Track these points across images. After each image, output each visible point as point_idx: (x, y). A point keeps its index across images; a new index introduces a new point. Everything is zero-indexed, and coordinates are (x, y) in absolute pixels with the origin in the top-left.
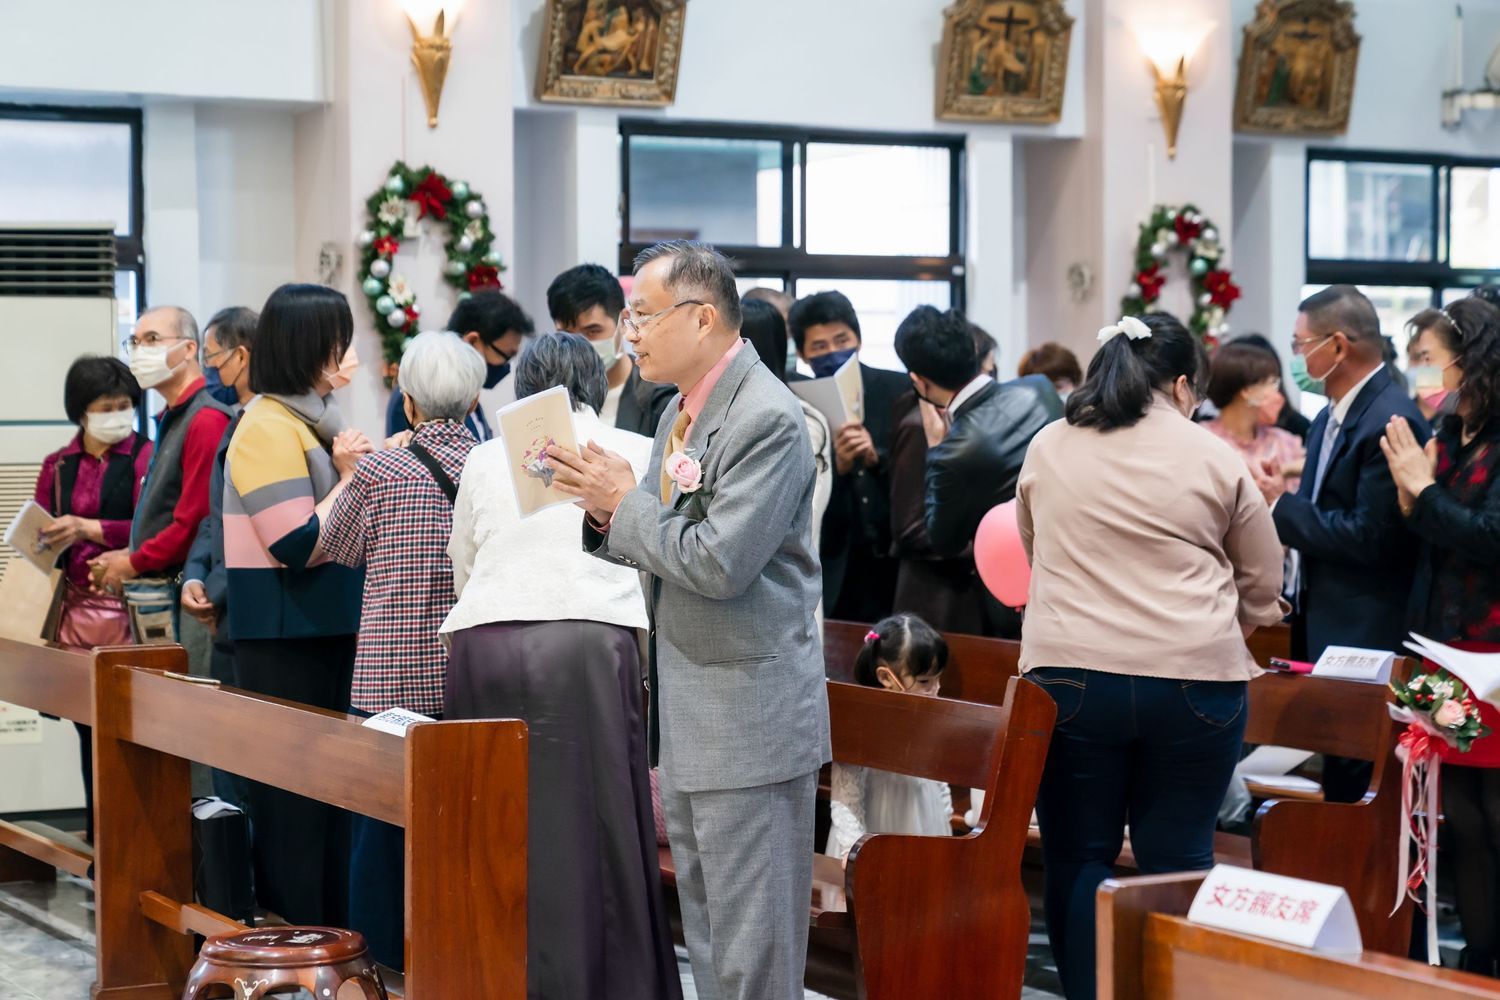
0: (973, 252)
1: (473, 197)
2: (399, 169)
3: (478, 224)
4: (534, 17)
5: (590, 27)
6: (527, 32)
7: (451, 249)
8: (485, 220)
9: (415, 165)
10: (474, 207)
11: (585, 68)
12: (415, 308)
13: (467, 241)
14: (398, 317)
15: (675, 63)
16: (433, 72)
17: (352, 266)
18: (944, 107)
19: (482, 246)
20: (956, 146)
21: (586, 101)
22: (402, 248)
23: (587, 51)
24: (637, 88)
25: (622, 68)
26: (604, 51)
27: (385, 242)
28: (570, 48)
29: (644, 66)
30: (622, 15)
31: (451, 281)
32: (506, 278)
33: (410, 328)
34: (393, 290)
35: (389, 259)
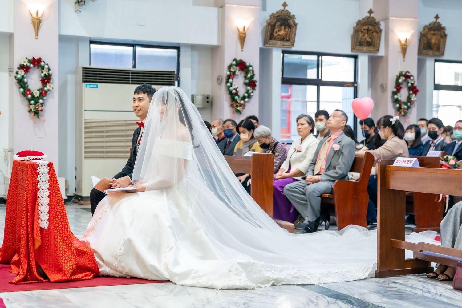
0: (359, 81)
1: (250, 66)
2: (235, 60)
3: (251, 72)
4: (264, 28)
5: (276, 30)
6: (262, 31)
7: (246, 77)
8: (253, 71)
9: (238, 59)
10: (251, 68)
11: (275, 39)
12: (238, 90)
13: (249, 75)
14: (234, 91)
15: (294, 38)
16: (242, 38)
17: (224, 81)
18: (353, 49)
19: (252, 77)
20: (356, 57)
21: (275, 46)
22: (235, 77)
23: (275, 35)
24: (286, 43)
25: (283, 39)
26: (279, 35)
27: (231, 76)
28: (272, 35)
29: (288, 39)
30: (283, 27)
31: (246, 84)
32: (257, 84)
33: (236, 94)
34: (233, 86)
35: (232, 79)
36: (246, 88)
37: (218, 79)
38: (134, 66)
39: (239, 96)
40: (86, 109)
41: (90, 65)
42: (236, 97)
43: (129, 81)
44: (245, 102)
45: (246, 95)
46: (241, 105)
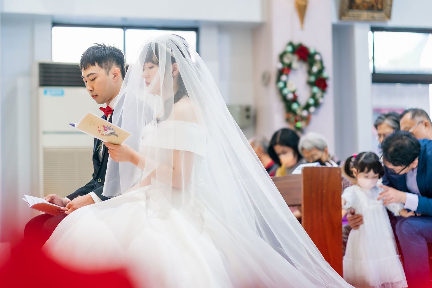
1: (316, 53)
2: (291, 44)
3: (319, 63)
7: (310, 73)
8: (321, 62)
9: (296, 42)
10: (317, 57)
11: (358, 8)
12: (298, 93)
13: (315, 69)
14: (290, 96)
15: (391, 6)
16: (302, 8)
17: (274, 78)
19: (321, 71)
21: (358, 19)
22: (292, 72)
23: (358, 1)
24: (376, 15)
25: (371, 7)
27: (286, 69)
29: (379, 7)
31: (311, 84)
32: (330, 83)
33: (295, 100)
34: (288, 87)
35: (287, 75)
36: (311, 90)
37: (264, 77)
39: (299, 104)
42: (295, 106)
44: (309, 113)
45: (312, 101)
46: (303, 119)
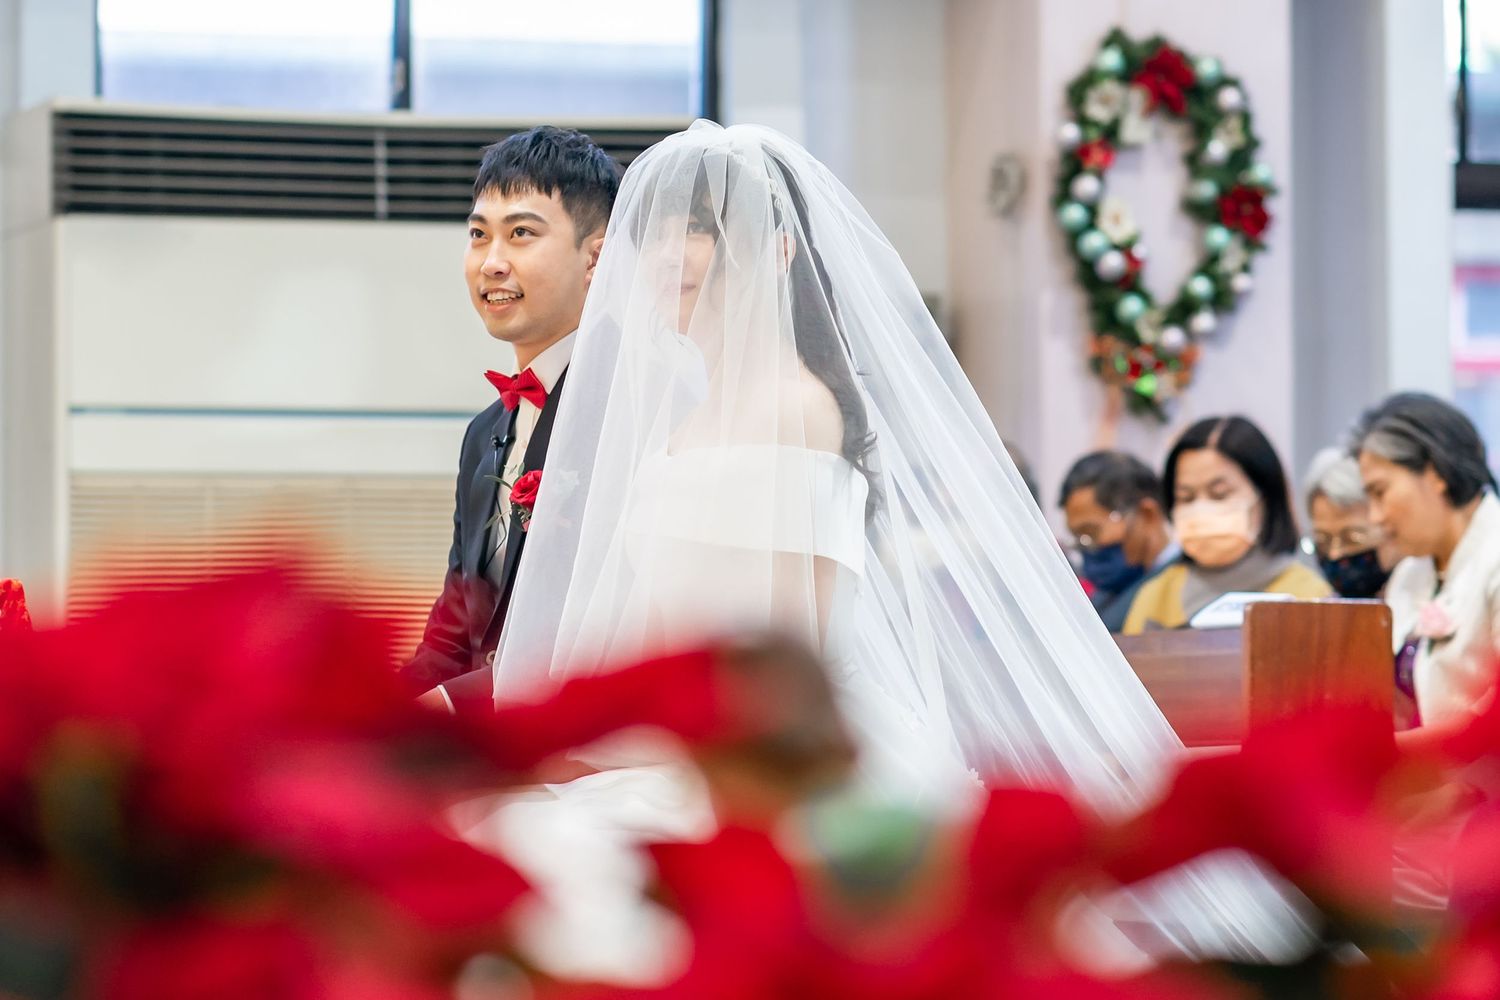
1: (1226, 81)
2: (1114, 38)
3: (1234, 123)
7: (1194, 163)
8: (1246, 118)
9: (1139, 31)
10: (1229, 98)
12: (1139, 251)
13: (1218, 148)
14: (1113, 263)
17: (1042, 188)
19: (1241, 157)
22: (1121, 159)
27: (1093, 149)
31: (1199, 212)
32: (1279, 208)
33: (1130, 282)
34: (1105, 222)
35: (1100, 175)
36: (1200, 242)
37: (999, 178)
38: (403, 100)
39: (1146, 298)
40: (81, 398)
41: (98, 90)
42: (1131, 306)
43: (371, 197)
44: (1191, 336)
45: (1201, 286)
46: (1163, 361)
